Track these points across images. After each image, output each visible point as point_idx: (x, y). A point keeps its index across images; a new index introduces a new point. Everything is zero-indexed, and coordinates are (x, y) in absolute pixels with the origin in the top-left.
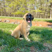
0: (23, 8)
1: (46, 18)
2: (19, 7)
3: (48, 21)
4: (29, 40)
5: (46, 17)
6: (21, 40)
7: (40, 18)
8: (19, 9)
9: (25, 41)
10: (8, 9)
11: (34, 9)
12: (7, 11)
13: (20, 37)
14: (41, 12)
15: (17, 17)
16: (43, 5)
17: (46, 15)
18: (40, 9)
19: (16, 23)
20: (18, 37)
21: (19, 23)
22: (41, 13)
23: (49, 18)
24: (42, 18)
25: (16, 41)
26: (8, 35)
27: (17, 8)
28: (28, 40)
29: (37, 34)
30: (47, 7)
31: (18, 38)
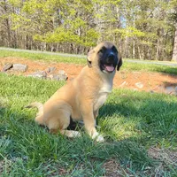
0: (78, 18)
1: (161, 59)
2: (61, 13)
3: (165, 72)
4: (101, 139)
5: (160, 54)
6: (71, 139)
7: (137, 57)
8: (62, 21)
9: (87, 141)
10: (18, 19)
11: (117, 25)
12: (15, 27)
13: (68, 129)
14: (142, 38)
15: (54, 50)
16: (148, 12)
17: (159, 47)
18: (138, 28)
19: (51, 76)
20: (61, 128)
21: (64, 75)
22: (144, 42)
23: (170, 59)
24: (146, 58)
25: (56, 144)
26: (23, 119)
27: (53, 18)
28: (96, 137)
29: (126, 115)
30: (165, 21)
31: (62, 132)
